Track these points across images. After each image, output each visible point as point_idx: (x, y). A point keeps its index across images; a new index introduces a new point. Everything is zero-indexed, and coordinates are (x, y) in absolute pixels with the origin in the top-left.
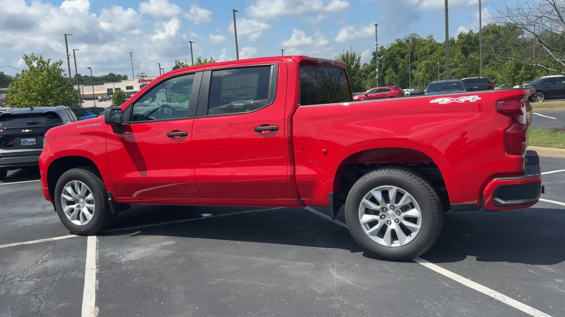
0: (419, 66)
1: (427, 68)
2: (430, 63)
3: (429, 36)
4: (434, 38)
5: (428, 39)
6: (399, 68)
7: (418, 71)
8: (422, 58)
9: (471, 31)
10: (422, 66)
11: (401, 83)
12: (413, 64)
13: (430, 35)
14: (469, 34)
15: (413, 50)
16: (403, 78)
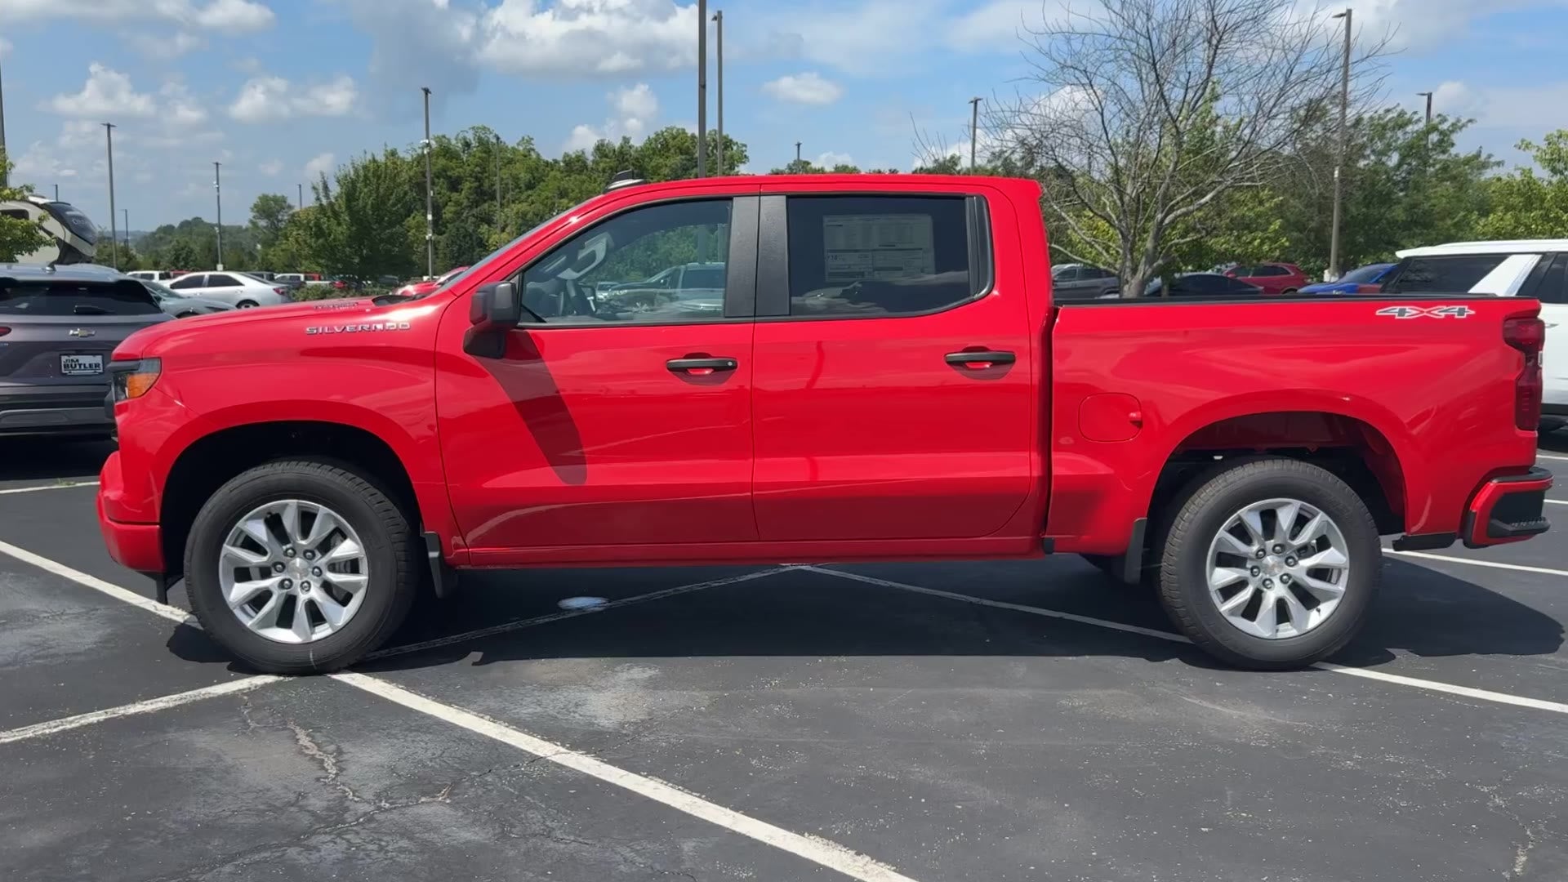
0: (499, 217)
1: (521, 225)
2: (529, 212)
3: (523, 139)
4: (535, 147)
5: (521, 148)
6: (444, 216)
7: (498, 231)
8: (508, 196)
9: (626, 140)
10: (508, 217)
11: (453, 257)
12: (485, 210)
13: (526, 138)
14: (622, 147)
15: (482, 173)
16: (460, 246)
